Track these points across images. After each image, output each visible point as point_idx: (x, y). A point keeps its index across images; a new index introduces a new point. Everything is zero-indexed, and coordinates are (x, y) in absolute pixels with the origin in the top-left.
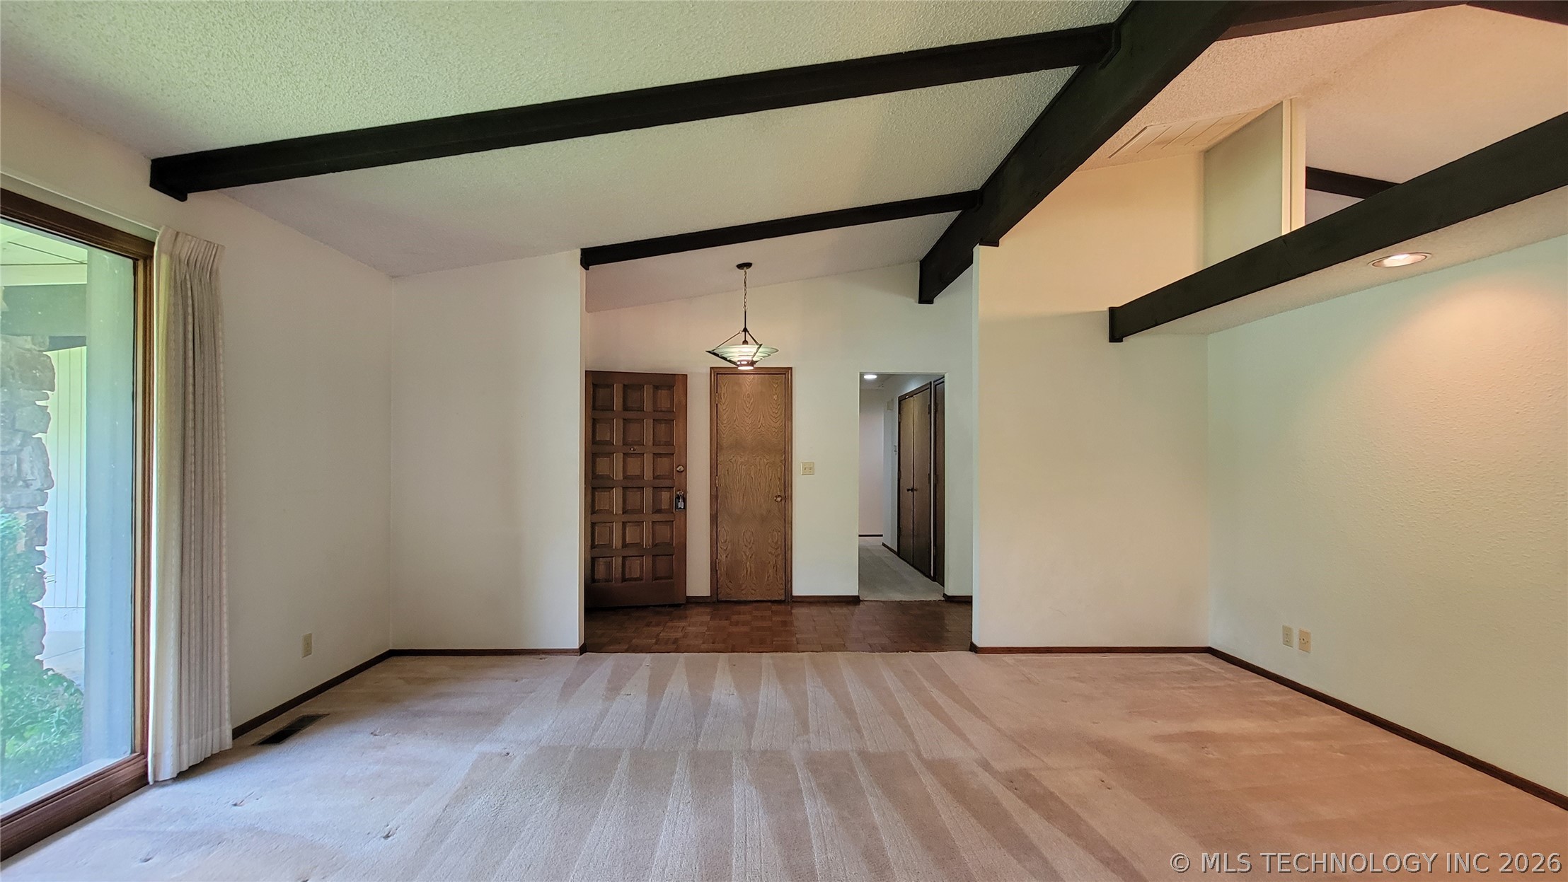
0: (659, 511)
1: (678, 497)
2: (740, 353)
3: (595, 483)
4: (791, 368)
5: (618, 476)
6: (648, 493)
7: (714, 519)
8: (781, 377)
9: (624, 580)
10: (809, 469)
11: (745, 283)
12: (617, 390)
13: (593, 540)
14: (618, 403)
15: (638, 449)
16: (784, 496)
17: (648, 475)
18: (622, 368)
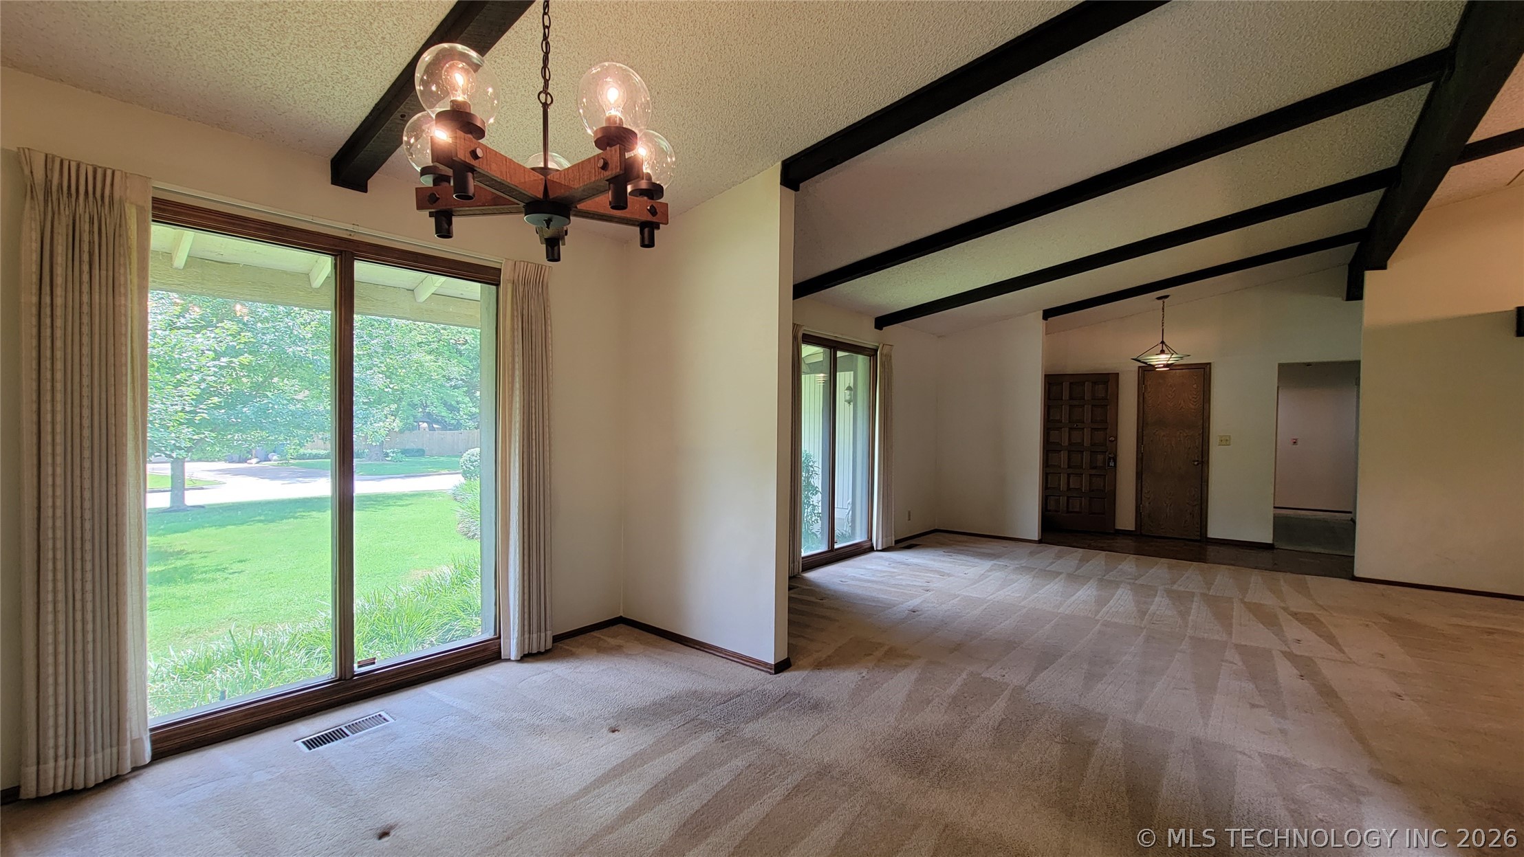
0: (1095, 468)
1: (1110, 458)
2: (1160, 360)
3: (1049, 448)
4: (1210, 364)
5: (1066, 443)
6: (1086, 455)
7: (1139, 475)
8: (1202, 372)
9: (1068, 512)
10: (1225, 441)
11: (1163, 309)
12: (1066, 385)
13: (1047, 482)
14: (1066, 395)
15: (1080, 425)
16: (1202, 461)
17: (1087, 443)
18: (1070, 370)
